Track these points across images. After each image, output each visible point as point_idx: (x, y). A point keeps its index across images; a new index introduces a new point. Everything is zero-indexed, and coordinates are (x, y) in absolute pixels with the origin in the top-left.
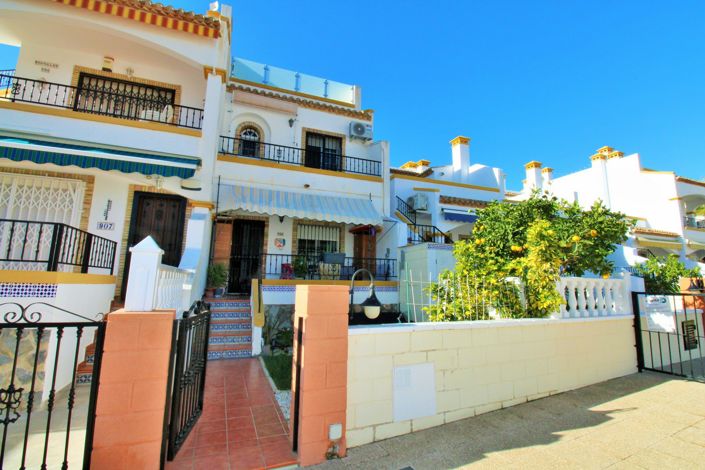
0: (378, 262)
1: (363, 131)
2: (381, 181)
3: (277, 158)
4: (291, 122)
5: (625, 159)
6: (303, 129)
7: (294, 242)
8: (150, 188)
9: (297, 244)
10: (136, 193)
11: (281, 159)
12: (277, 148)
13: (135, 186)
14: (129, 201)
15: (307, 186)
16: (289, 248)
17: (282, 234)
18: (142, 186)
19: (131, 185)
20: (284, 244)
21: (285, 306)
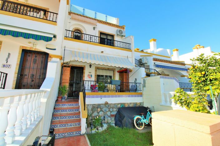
0: (130, 84)
1: (122, 33)
2: (131, 51)
3: (89, 40)
4: (94, 28)
5: (205, 49)
6: (99, 31)
7: (95, 76)
8: (30, 48)
9: (96, 77)
10: (23, 50)
11: (91, 41)
12: (90, 36)
13: (23, 47)
14: (19, 54)
15: (102, 52)
16: (93, 78)
17: (91, 73)
18: (26, 47)
19: (21, 46)
20: (92, 77)
21: (94, 104)
